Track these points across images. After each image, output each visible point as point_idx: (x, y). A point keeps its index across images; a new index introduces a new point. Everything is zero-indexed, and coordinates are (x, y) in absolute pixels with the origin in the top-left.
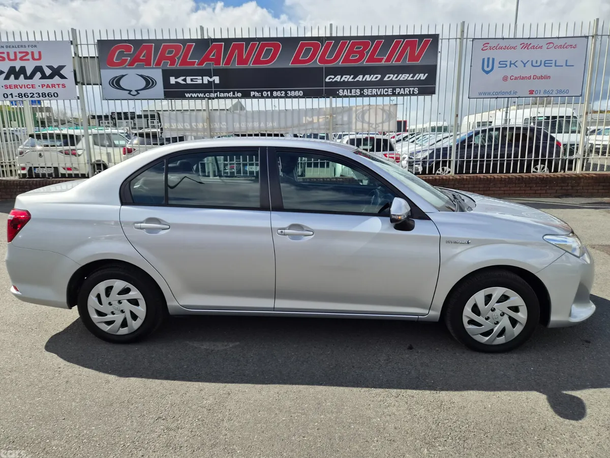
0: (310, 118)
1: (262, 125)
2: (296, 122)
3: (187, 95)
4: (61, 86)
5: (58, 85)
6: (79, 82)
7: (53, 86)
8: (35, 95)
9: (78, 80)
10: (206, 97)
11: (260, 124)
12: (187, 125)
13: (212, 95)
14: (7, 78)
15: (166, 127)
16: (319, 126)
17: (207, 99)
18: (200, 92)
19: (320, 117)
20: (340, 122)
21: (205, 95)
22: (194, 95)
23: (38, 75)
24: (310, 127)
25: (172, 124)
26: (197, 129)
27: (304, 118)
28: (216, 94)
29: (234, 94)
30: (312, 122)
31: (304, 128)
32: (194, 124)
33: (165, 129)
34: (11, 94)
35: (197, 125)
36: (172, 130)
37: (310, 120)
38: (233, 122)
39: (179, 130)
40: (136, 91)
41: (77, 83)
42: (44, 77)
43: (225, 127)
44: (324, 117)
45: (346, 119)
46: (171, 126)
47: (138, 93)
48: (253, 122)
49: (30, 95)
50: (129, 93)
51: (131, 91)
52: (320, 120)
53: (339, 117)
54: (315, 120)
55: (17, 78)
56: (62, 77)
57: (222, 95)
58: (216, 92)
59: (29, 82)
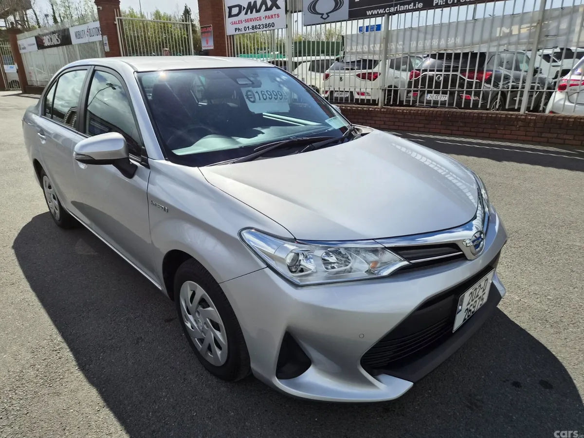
0: (508, 29)
1: (443, 42)
2: (486, 36)
3: (369, 13)
4: (276, 16)
5: (275, 15)
6: (288, 11)
7: (272, 16)
8: (262, 26)
9: (288, 9)
10: (386, 13)
11: (439, 41)
12: (365, 47)
13: (392, 10)
14: (246, 13)
15: (348, 51)
16: (519, 39)
17: (386, 15)
18: (380, 8)
19: (523, 26)
20: (553, 33)
21: (385, 10)
22: (375, 12)
23: (264, 8)
24: (505, 41)
25: (353, 47)
26: (374, 51)
27: (499, 29)
28: (396, 8)
29: (415, 5)
30: (510, 34)
31: (495, 43)
32: (372, 46)
33: (347, 53)
34: (248, 27)
35: (374, 46)
36: (352, 53)
37: (507, 31)
38: (411, 40)
39: (358, 53)
40: (327, 14)
41: (287, 11)
42: (267, 9)
43: (401, 47)
44: (529, 25)
45: (564, 25)
46: (351, 49)
47: (328, 16)
48: (432, 39)
49: (258, 27)
50: (322, 17)
51: (323, 14)
52: (523, 31)
53: (553, 25)
54: (515, 31)
55: (251, 13)
56: (278, 7)
57: (402, 8)
58: (396, 5)
59: (258, 15)
